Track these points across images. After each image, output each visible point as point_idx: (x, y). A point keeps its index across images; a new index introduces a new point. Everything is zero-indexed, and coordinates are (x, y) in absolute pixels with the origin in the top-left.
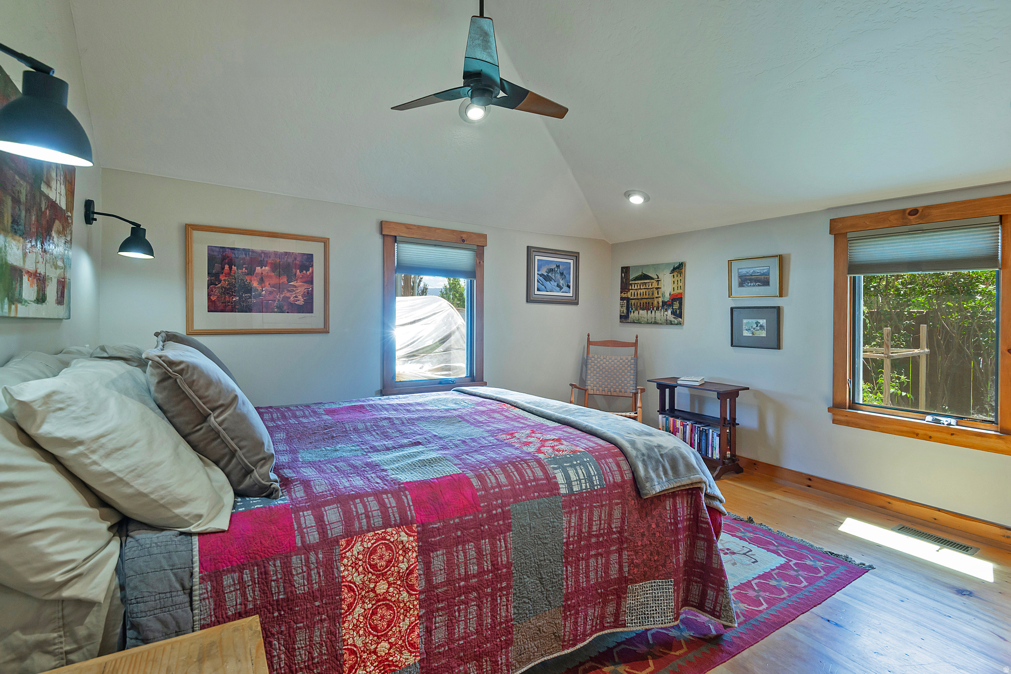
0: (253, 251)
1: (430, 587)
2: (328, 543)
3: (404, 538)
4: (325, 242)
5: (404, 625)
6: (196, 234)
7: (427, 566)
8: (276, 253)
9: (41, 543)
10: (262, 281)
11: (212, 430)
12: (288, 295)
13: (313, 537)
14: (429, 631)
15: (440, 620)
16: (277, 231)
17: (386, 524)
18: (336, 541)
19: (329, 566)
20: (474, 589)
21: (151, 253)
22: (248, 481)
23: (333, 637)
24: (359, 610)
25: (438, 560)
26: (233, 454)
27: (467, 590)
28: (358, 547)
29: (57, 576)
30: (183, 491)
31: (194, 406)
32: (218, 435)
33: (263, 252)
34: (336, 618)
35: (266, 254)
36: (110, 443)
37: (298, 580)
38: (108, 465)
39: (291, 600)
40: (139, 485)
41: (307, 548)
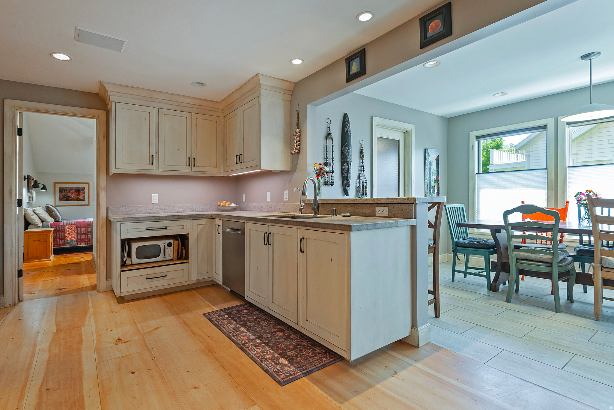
0: (70, 187)
1: (77, 232)
2: (64, 225)
3: (74, 226)
4: (88, 183)
5: (74, 235)
6: (57, 184)
7: (77, 230)
8: (76, 187)
9: (36, 221)
10: (72, 194)
11: (52, 214)
12: (79, 197)
13: (62, 224)
14: (77, 237)
15: (79, 236)
16: (77, 182)
17: (72, 224)
18: (65, 225)
19: (64, 227)
20: (84, 233)
21: (47, 190)
22: (56, 220)
23: (64, 235)
24: (68, 232)
25: (79, 229)
26: (54, 217)
27: (83, 233)
28: (68, 226)
29: (37, 223)
30: (48, 219)
31: (50, 211)
32: (53, 215)
33: (72, 187)
34: (65, 233)
35: (73, 187)
36: (41, 214)
37: (60, 228)
38: (41, 216)
39: (59, 230)
40: (44, 218)
41: (61, 225)
